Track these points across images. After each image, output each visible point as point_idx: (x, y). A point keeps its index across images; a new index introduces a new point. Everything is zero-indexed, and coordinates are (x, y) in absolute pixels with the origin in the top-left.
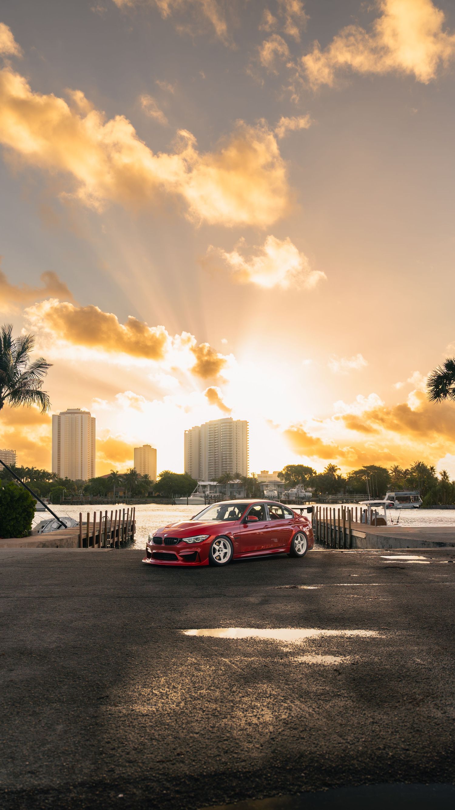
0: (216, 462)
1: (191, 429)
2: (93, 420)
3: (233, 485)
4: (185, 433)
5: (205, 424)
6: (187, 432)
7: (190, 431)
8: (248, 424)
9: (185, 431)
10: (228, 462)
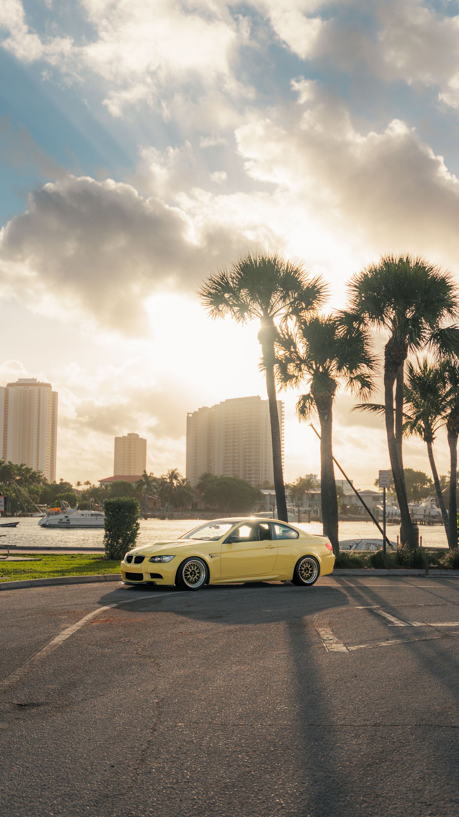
0: (234, 460)
1: (197, 410)
2: (55, 395)
3: (313, 495)
4: (188, 417)
5: (219, 404)
6: (190, 415)
7: (195, 413)
8: (283, 405)
9: (188, 414)
10: (253, 461)
